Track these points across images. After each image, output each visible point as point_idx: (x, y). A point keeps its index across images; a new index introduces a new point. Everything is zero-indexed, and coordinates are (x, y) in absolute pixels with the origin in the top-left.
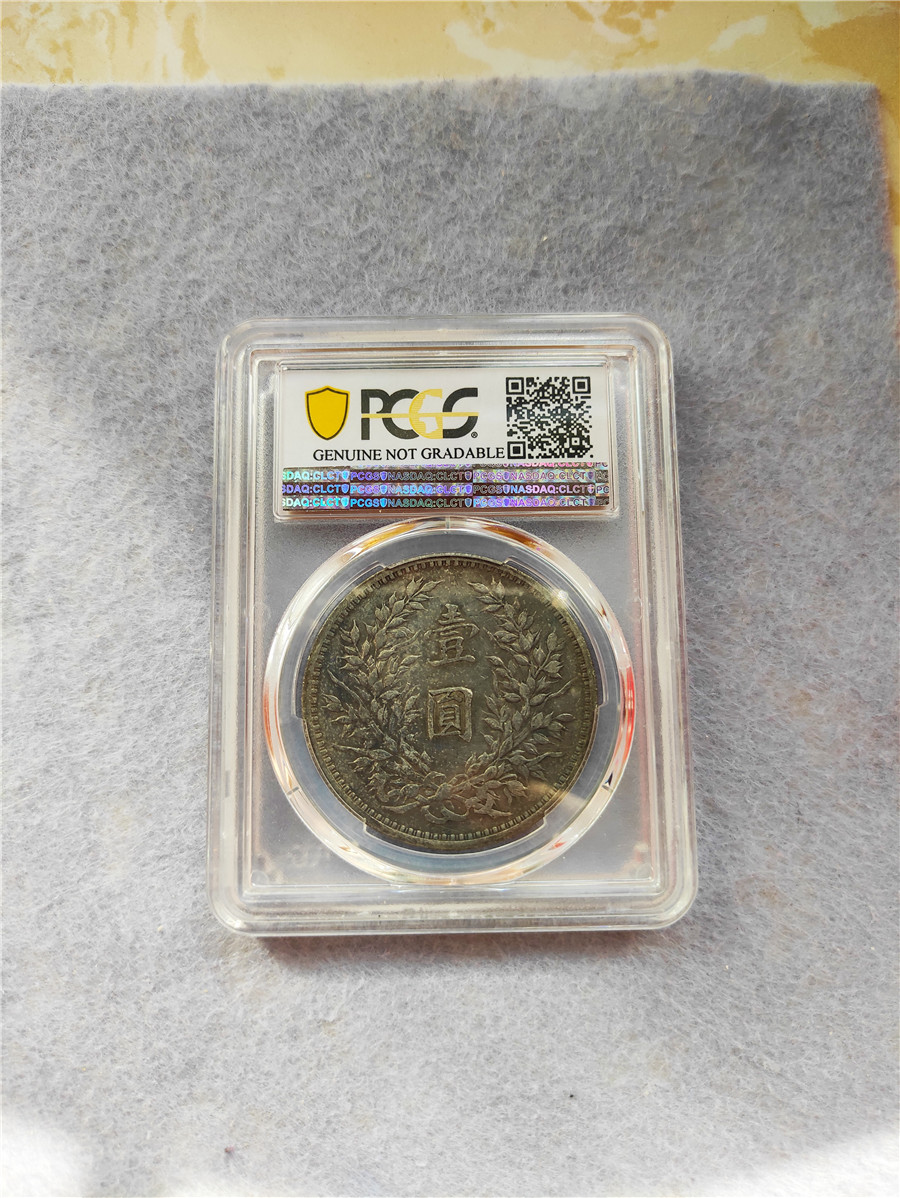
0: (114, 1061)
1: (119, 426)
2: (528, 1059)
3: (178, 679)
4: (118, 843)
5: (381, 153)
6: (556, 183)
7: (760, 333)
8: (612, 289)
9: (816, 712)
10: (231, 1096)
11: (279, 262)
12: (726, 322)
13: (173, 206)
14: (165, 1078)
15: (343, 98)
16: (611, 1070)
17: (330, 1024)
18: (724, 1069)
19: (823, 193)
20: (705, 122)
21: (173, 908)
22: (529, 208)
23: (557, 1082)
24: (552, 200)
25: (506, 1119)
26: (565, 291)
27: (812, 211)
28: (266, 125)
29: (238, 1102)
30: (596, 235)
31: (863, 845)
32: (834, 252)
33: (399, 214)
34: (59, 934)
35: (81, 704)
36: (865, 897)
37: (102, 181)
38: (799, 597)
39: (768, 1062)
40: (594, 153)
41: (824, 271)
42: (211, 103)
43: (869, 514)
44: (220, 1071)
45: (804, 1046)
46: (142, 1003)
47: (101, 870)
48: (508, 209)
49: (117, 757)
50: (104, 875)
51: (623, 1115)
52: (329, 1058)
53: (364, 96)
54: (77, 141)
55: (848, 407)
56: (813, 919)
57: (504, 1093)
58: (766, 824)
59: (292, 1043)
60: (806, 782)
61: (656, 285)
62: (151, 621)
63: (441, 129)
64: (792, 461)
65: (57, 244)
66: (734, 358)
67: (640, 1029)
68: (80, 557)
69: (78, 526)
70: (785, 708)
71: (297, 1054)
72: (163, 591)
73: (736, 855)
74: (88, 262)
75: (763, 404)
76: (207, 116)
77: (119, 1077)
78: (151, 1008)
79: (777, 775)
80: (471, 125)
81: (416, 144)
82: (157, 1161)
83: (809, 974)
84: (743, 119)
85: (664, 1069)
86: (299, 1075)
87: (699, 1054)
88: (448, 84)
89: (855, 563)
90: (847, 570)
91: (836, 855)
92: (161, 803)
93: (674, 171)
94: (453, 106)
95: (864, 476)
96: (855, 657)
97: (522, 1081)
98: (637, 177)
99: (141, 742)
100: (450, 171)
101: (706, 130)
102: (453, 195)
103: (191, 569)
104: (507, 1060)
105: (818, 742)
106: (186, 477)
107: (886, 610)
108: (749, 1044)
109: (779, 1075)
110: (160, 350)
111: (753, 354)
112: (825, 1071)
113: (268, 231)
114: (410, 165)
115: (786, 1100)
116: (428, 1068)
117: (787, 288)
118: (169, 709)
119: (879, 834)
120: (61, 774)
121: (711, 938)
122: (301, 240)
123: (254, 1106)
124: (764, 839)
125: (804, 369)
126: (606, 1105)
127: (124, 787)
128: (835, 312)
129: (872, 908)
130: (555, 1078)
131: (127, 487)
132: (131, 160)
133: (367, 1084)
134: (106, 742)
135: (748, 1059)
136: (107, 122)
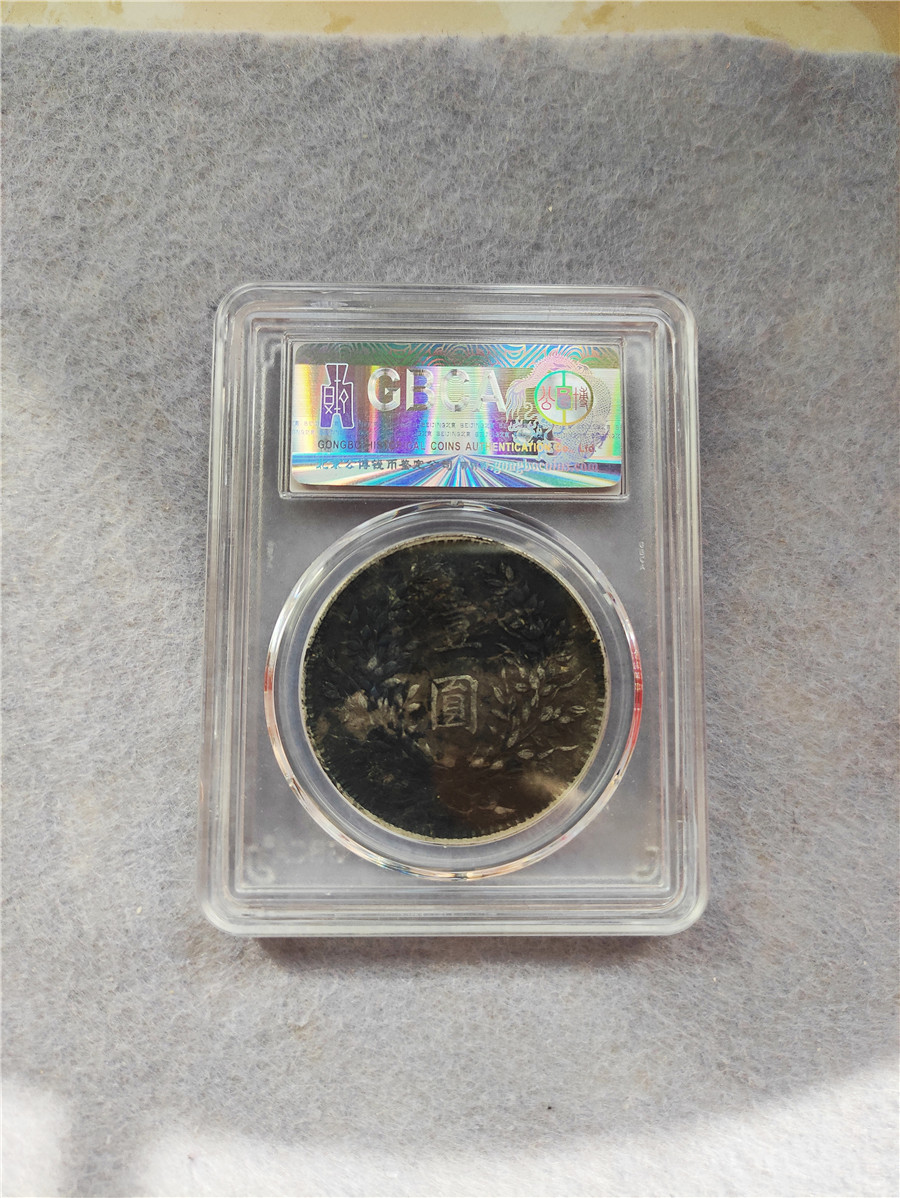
0: (74, 1063)
1: (92, 395)
2: (505, 1069)
3: (149, 666)
4: (82, 836)
5: (378, 112)
6: (563, 150)
7: (773, 317)
8: (618, 266)
9: (816, 718)
11: (267, 225)
12: (737, 304)
13: (156, 161)
14: (127, 1081)
15: (340, 52)
17: (300, 1028)
18: (708, 1083)
19: (843, 171)
20: (722, 91)
22: (534, 178)
23: (535, 1093)
24: (558, 169)
25: (481, 1129)
26: (569, 266)
27: (831, 189)
28: (257, 78)
30: (603, 208)
31: (859, 857)
32: (852, 234)
33: (396, 177)
34: (18, 929)
35: (46, 689)
36: (859, 910)
38: (803, 597)
40: (604, 120)
41: (842, 254)
42: (198, 52)
43: (879, 512)
45: (791, 1062)
46: (104, 1002)
47: (64, 864)
48: (511, 177)
49: (83, 745)
50: (67, 869)
51: (602, 1128)
53: (362, 50)
54: (53, 86)
55: (861, 399)
58: (759, 832)
59: (261, 1048)
60: (803, 789)
61: (664, 263)
62: (122, 604)
63: (443, 88)
64: (801, 454)
65: (30, 198)
66: (743, 343)
67: (622, 1040)
68: (48, 534)
69: (46, 501)
70: (786, 712)
71: (266, 1059)
72: (135, 571)
73: (728, 863)
75: (773, 393)
76: (194, 66)
77: (79, 1079)
79: (774, 782)
80: (475, 85)
81: (416, 104)
82: (117, 1166)
84: (762, 88)
85: (646, 1082)
86: (267, 1080)
88: (452, 40)
89: (862, 563)
90: (854, 570)
91: (831, 866)
92: (128, 795)
93: (687, 141)
94: (456, 64)
95: (875, 473)
96: (858, 662)
97: (500, 1091)
99: (109, 731)
100: (451, 133)
101: (723, 99)
102: (454, 159)
103: (165, 549)
104: (483, 1069)
105: (818, 750)
106: (162, 452)
107: (893, 613)
110: (138, 314)
111: (764, 339)
113: (256, 192)
114: (409, 126)
117: (802, 269)
118: (139, 697)
119: (876, 845)
120: (23, 762)
121: (699, 949)
122: (291, 203)
124: (757, 848)
125: (817, 358)
126: (584, 1119)
127: (89, 777)
128: (852, 298)
129: (866, 921)
131: (99, 461)
132: (112, 110)
133: (338, 1091)
134: (72, 730)
136: (86, 69)
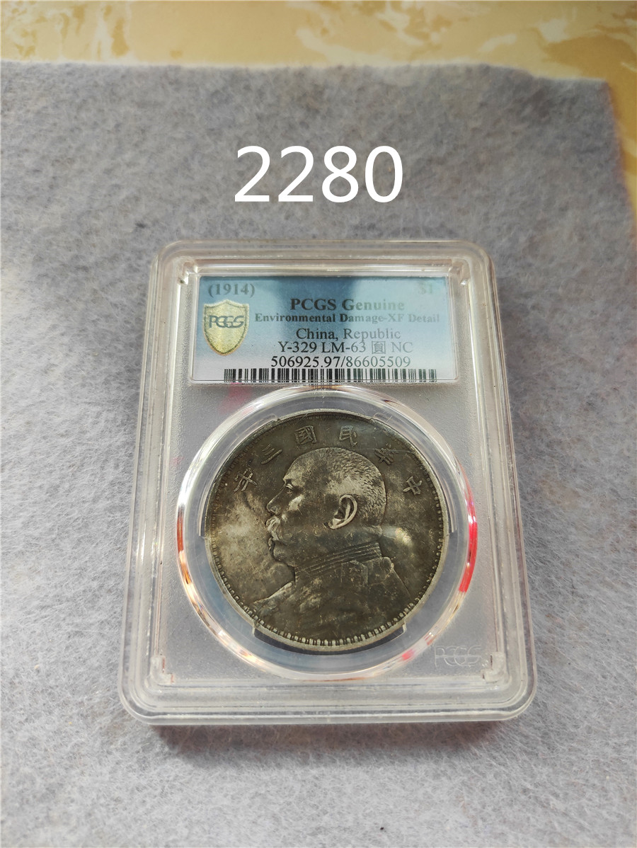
10: (83, 820)
16: (416, 806)
21: (49, 650)
29: (89, 826)
37: (57, 121)
39: (554, 802)
44: (76, 796)
52: (172, 787)
56: (588, 677)
57: (322, 824)
74: (41, 172)
78: (22, 736)
83: (586, 723)
87: (494, 793)
98: (439, 128)
108: (536, 785)
109: (565, 814)
112: (604, 812)
115: (571, 838)
116: (258, 799)
123: (102, 829)
130: (368, 811)
135: (536, 798)
